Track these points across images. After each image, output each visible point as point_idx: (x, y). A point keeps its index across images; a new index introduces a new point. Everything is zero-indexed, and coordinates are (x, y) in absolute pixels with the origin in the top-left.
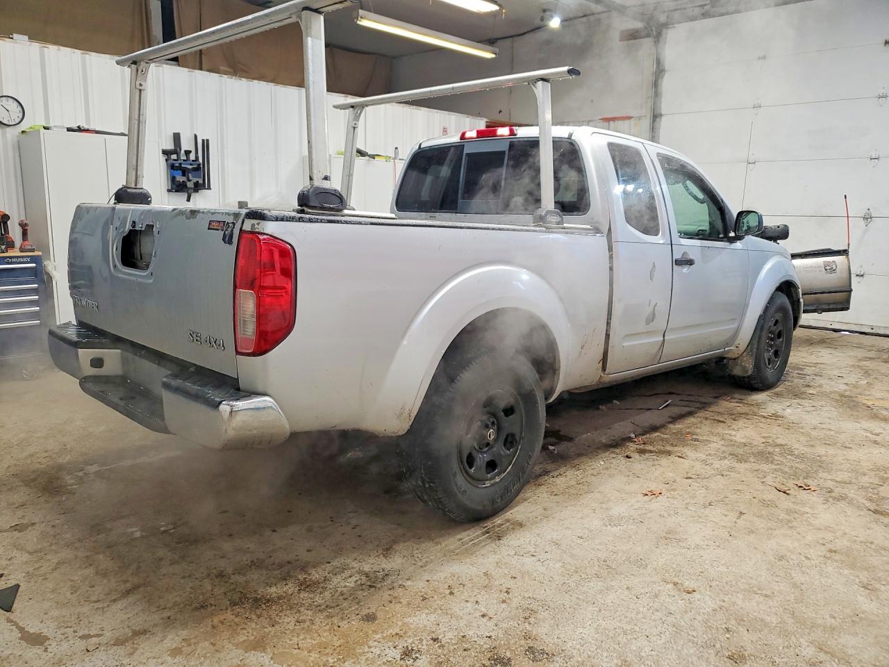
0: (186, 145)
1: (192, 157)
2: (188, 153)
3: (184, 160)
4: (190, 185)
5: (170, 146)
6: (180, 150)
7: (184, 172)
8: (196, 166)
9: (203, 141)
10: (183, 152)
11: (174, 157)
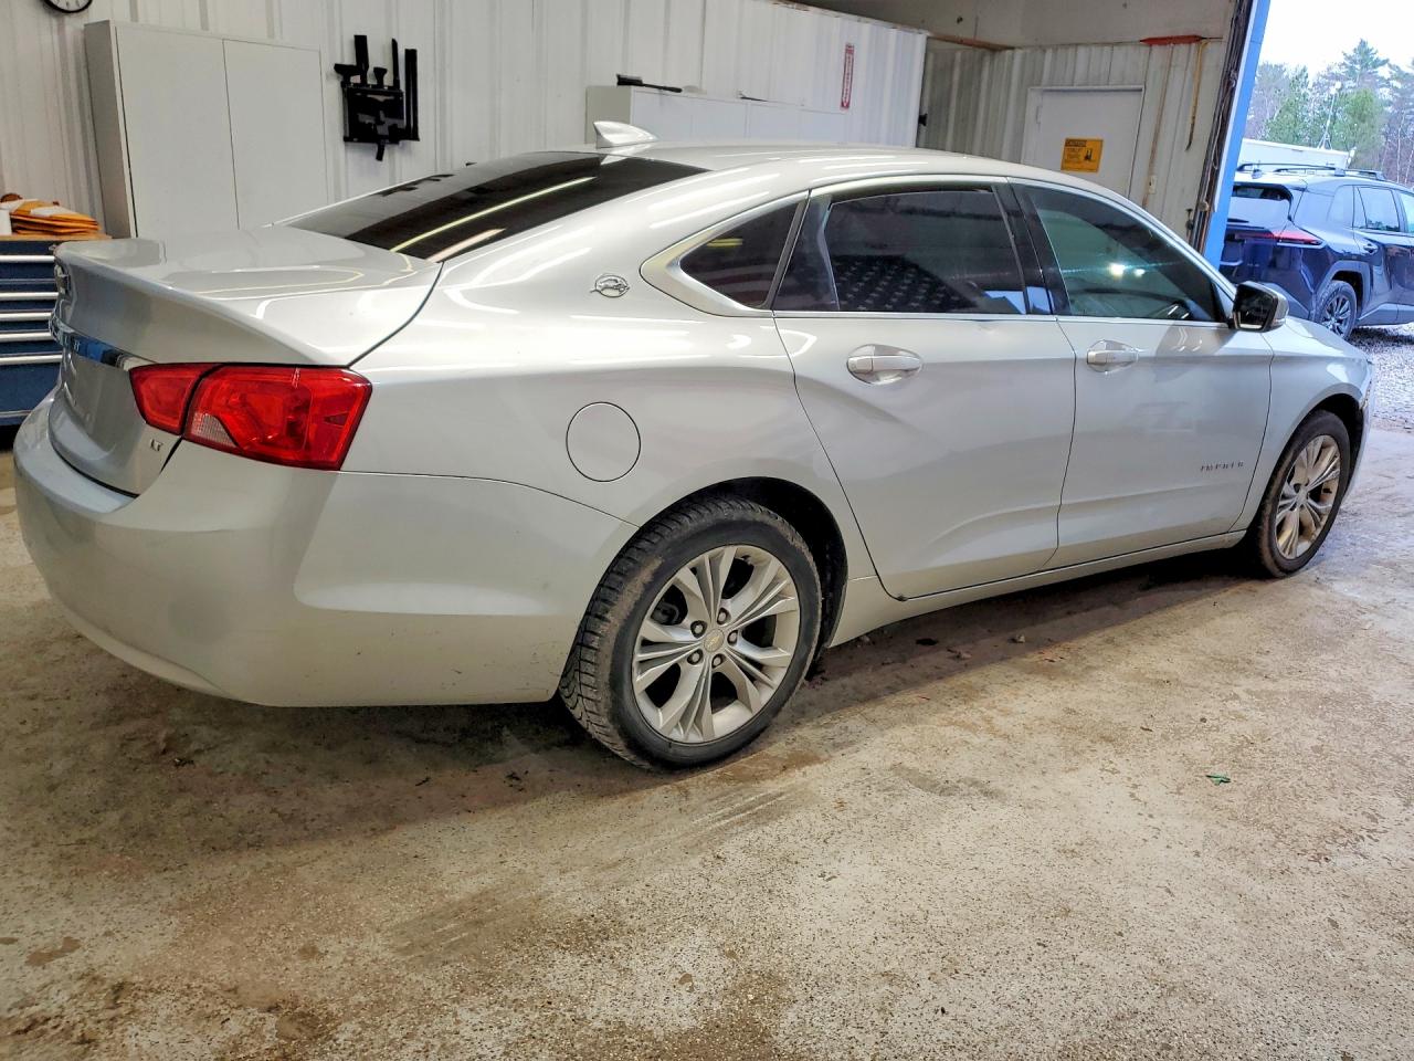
0: (378, 57)
1: (388, 80)
2: (380, 72)
3: (373, 86)
4: (382, 130)
5: (349, 59)
6: (367, 67)
7: (373, 108)
8: (391, 98)
9: (407, 51)
10: (371, 70)
11: (356, 79)
